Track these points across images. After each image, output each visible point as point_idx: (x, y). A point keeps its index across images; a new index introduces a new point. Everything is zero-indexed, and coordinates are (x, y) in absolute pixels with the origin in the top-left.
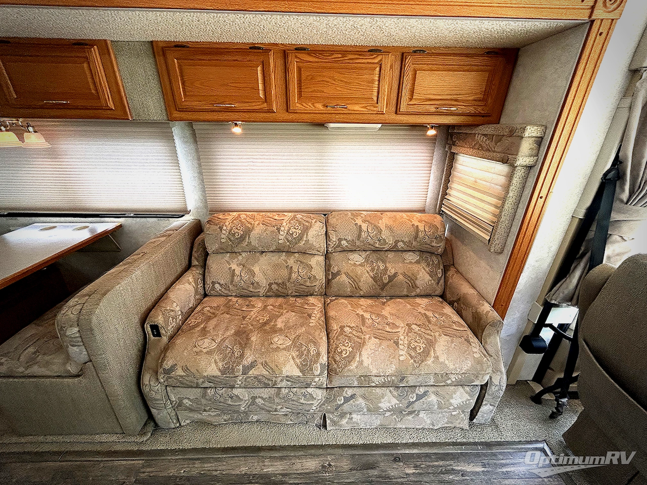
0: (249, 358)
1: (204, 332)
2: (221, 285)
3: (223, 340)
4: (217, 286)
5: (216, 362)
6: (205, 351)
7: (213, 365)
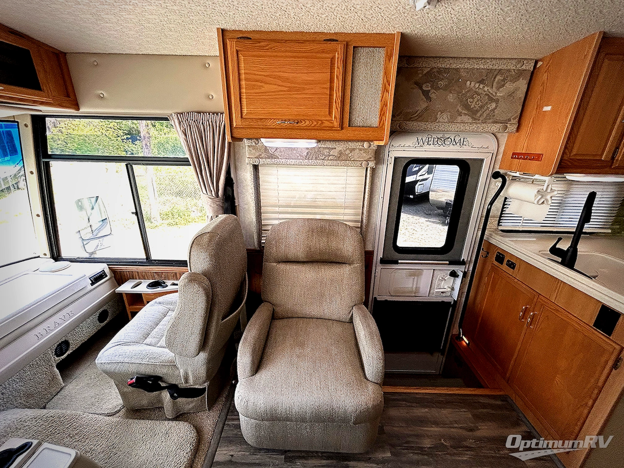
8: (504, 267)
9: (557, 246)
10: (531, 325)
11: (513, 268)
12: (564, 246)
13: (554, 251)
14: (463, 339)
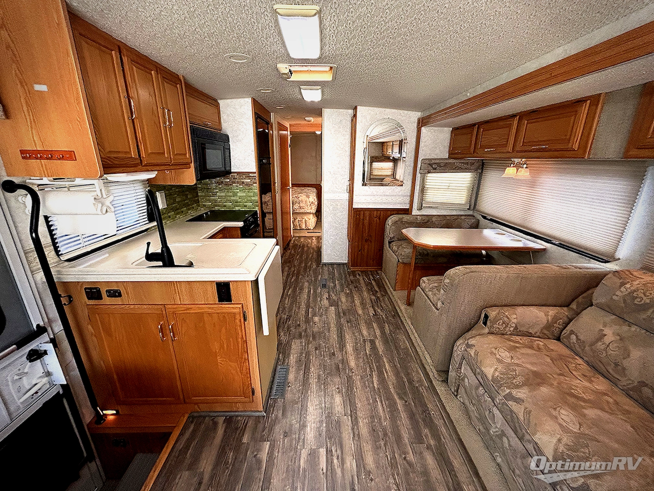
0: (521, 393)
1: (512, 349)
2: (578, 339)
3: (518, 365)
4: (573, 337)
5: (496, 370)
6: (498, 356)
7: (493, 370)
8: (106, 300)
9: (150, 252)
10: (174, 337)
11: (120, 295)
12: (156, 248)
13: (150, 257)
14: (106, 415)
